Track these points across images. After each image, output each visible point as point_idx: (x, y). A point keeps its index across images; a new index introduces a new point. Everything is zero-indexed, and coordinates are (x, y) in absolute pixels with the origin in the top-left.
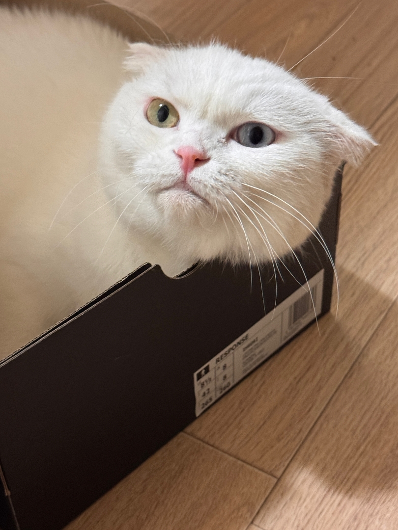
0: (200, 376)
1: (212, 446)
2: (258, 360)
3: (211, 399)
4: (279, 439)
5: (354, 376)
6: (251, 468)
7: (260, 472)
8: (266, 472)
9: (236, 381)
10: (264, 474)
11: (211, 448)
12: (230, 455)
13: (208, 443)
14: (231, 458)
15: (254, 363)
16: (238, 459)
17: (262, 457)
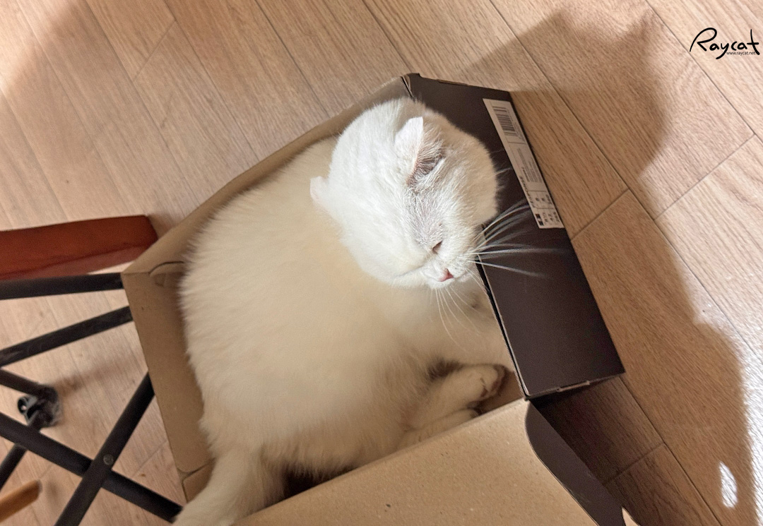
0: (541, 223)
1: (588, 224)
2: (535, 167)
3: (555, 213)
4: (599, 175)
5: (569, 98)
6: (614, 204)
7: (620, 199)
8: (621, 195)
9: (546, 189)
10: (622, 197)
11: (590, 225)
12: (600, 214)
13: (585, 226)
14: (602, 214)
15: (536, 171)
16: (604, 210)
17: (608, 193)
